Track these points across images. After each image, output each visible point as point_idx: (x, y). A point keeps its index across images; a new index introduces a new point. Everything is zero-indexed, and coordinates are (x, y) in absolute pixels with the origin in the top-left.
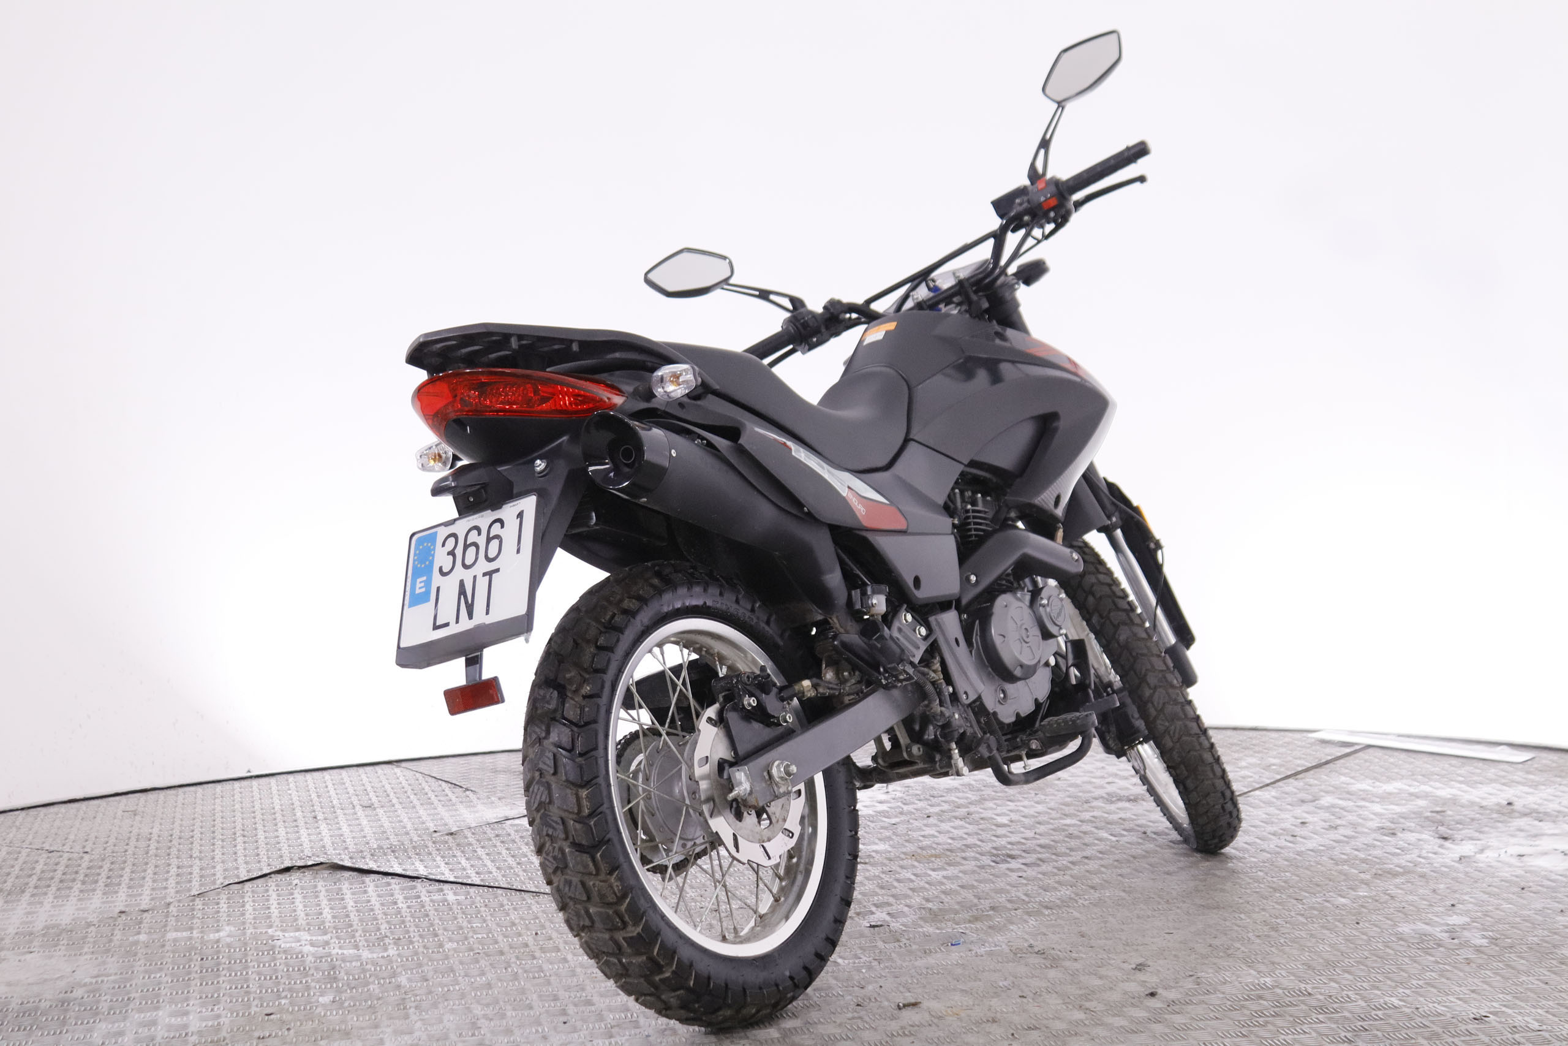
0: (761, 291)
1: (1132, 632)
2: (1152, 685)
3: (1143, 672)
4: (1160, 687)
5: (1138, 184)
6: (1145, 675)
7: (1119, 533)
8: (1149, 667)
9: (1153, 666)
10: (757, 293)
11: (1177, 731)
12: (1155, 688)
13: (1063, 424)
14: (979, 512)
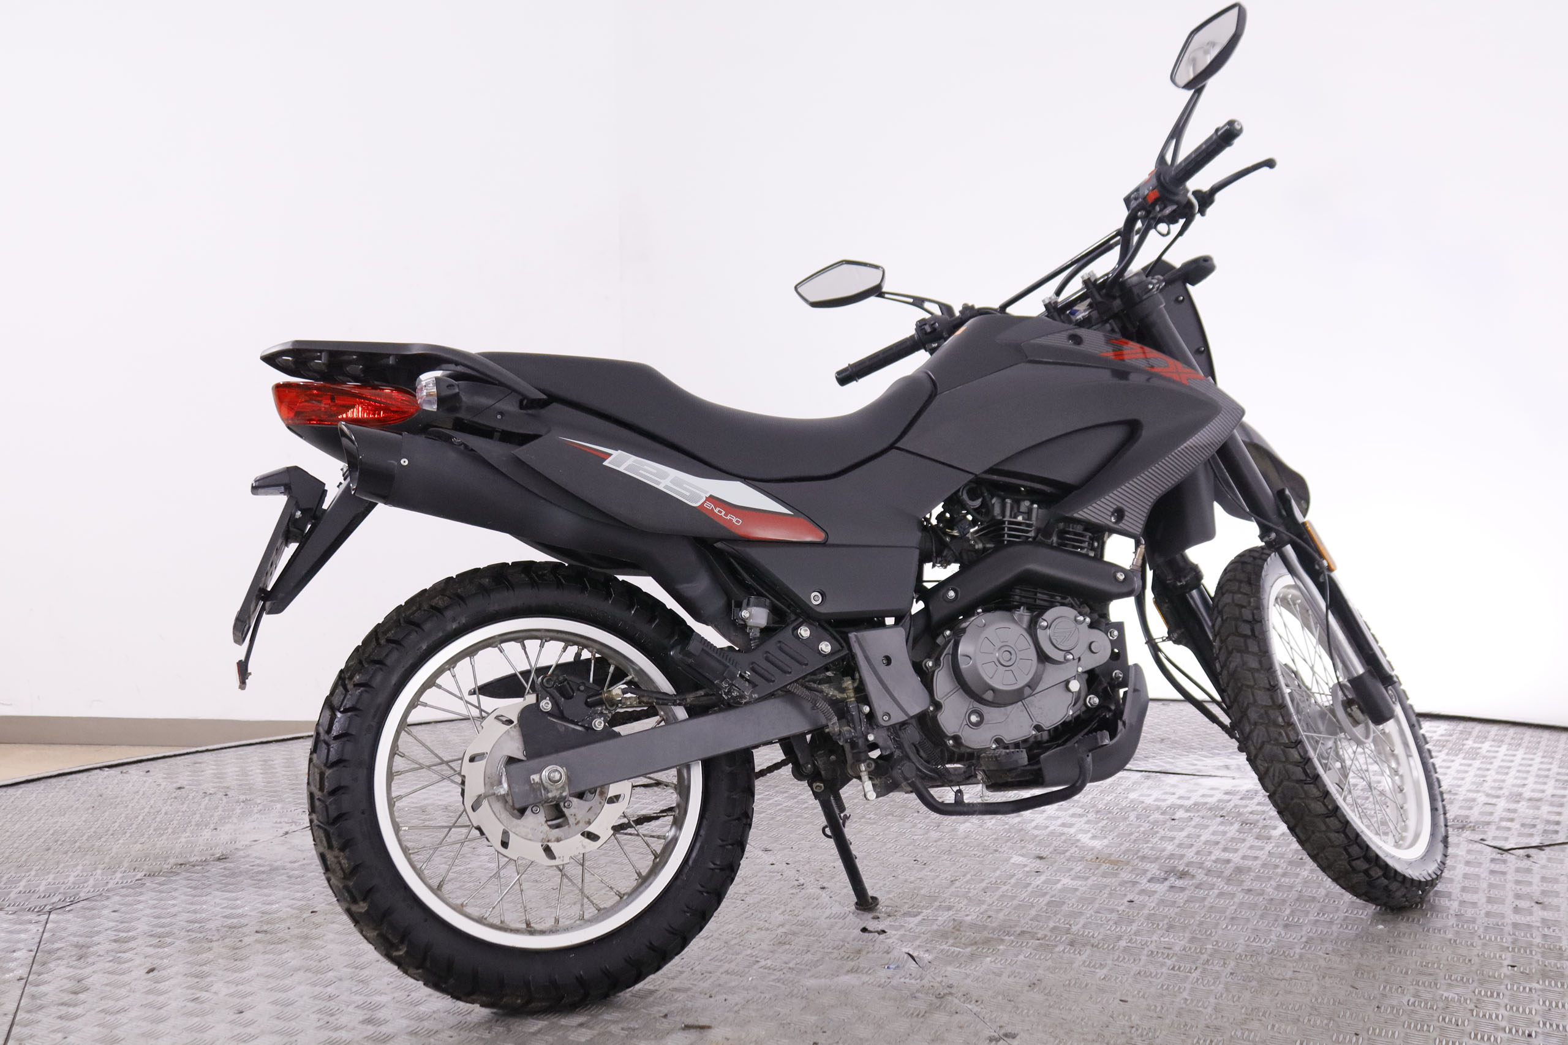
0: (915, 298)
1: (1243, 660)
2: (1252, 721)
3: (1245, 705)
4: (1262, 724)
5: (1265, 169)
6: (1247, 709)
7: (1289, 549)
8: (1251, 700)
9: (1255, 701)
10: (911, 300)
11: (1277, 774)
12: (1256, 724)
13: (1146, 434)
14: (1019, 524)
